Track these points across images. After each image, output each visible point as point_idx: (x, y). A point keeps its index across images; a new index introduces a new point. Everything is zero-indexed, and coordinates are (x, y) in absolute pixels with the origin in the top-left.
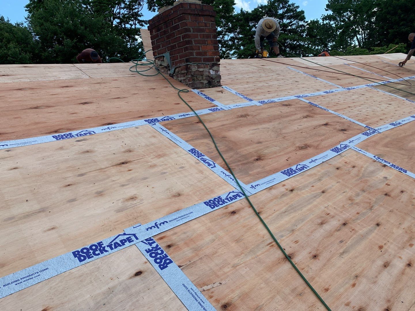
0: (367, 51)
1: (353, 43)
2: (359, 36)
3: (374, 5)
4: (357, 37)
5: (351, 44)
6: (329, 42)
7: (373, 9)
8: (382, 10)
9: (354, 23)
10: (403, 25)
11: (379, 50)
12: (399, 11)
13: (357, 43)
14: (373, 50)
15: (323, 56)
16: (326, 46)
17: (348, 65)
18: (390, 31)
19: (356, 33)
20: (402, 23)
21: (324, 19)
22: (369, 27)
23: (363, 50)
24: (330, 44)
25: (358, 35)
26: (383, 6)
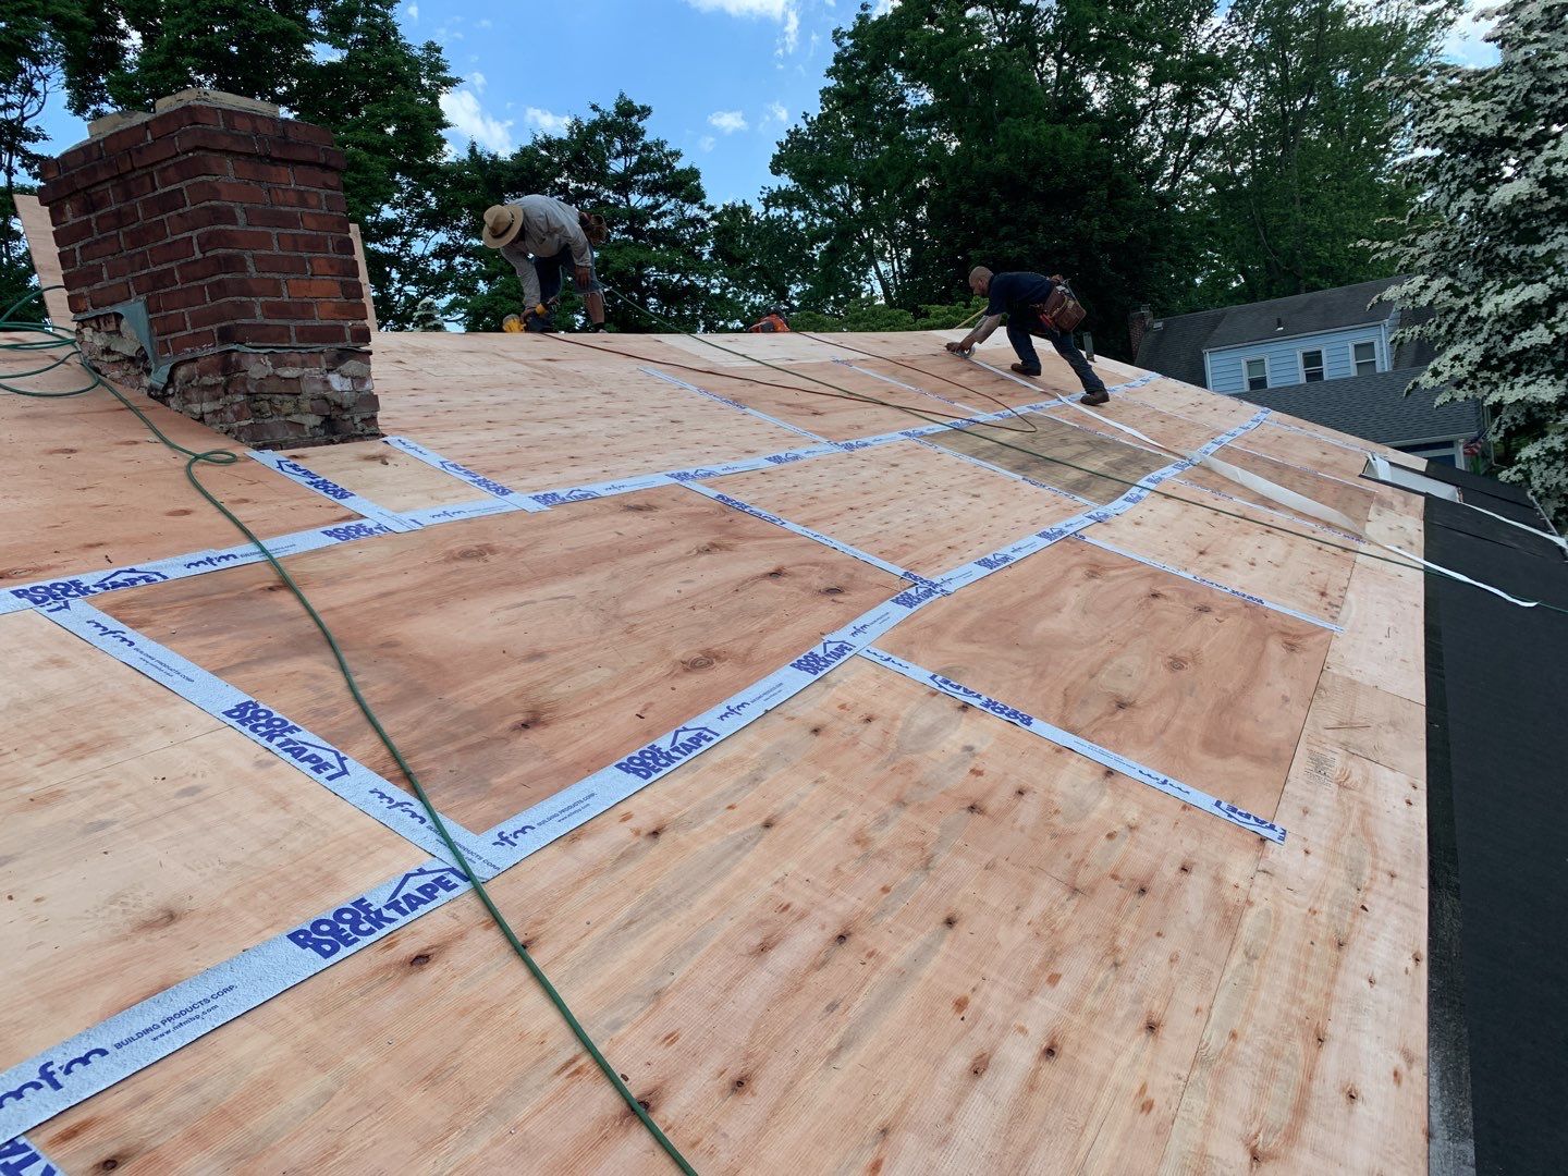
0: (909, 317)
1: (868, 287)
2: (883, 267)
3: (918, 167)
4: (877, 268)
5: (860, 290)
6: (792, 280)
7: (919, 181)
8: (943, 187)
9: (868, 218)
10: (1007, 237)
11: (944, 314)
12: (995, 194)
13: (879, 290)
14: (926, 315)
15: (769, 331)
16: (782, 294)
17: (848, 363)
18: (971, 253)
19: (874, 256)
20: (1004, 230)
21: (772, 199)
22: (911, 240)
23: (897, 312)
24: (795, 289)
25: (880, 263)
26: (944, 172)
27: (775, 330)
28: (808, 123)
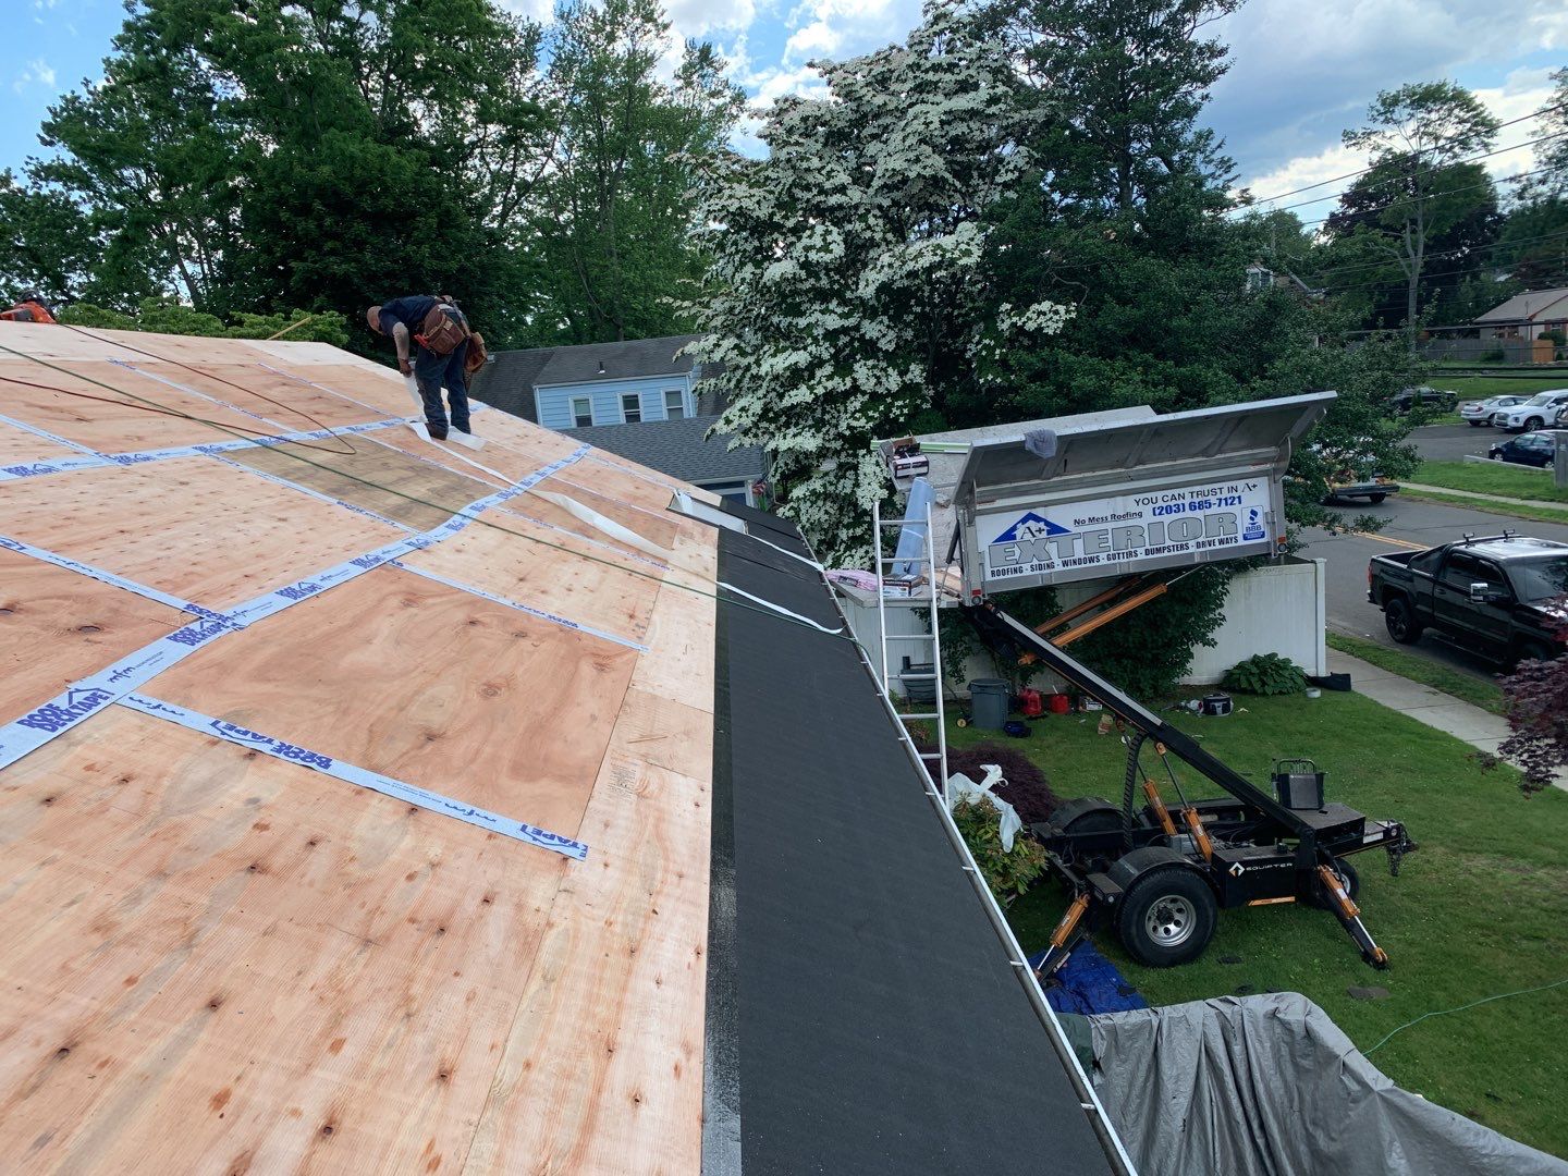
0: (219, 324)
1: (172, 286)
2: (190, 268)
3: (231, 164)
4: (182, 266)
5: (162, 289)
6: (71, 267)
7: (232, 179)
8: (259, 189)
9: (168, 211)
10: (333, 252)
11: (260, 324)
12: (318, 205)
13: (185, 291)
14: (240, 323)
16: (58, 283)
17: (130, 365)
18: (293, 264)
19: (177, 254)
20: (329, 245)
21: (45, 172)
22: (222, 239)
23: (204, 316)
24: (75, 279)
25: (186, 263)
26: (261, 174)
27: (34, 320)
28: (90, 93)
